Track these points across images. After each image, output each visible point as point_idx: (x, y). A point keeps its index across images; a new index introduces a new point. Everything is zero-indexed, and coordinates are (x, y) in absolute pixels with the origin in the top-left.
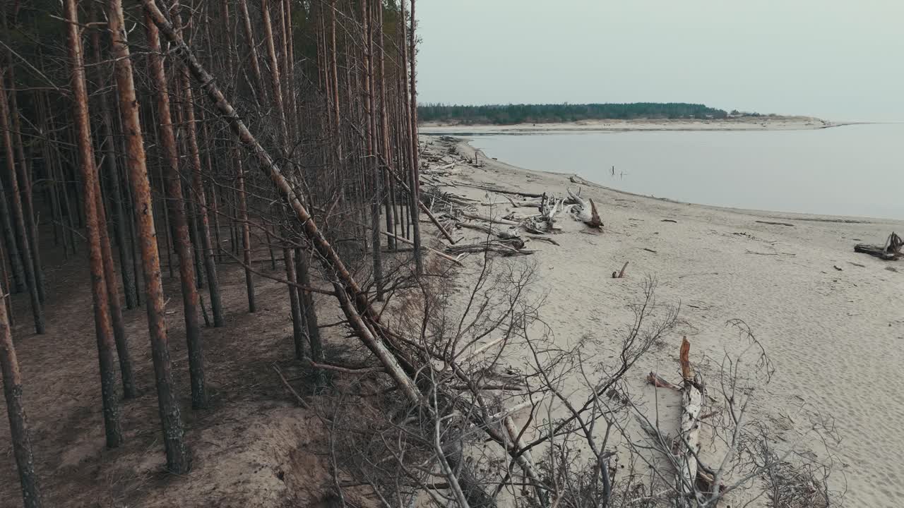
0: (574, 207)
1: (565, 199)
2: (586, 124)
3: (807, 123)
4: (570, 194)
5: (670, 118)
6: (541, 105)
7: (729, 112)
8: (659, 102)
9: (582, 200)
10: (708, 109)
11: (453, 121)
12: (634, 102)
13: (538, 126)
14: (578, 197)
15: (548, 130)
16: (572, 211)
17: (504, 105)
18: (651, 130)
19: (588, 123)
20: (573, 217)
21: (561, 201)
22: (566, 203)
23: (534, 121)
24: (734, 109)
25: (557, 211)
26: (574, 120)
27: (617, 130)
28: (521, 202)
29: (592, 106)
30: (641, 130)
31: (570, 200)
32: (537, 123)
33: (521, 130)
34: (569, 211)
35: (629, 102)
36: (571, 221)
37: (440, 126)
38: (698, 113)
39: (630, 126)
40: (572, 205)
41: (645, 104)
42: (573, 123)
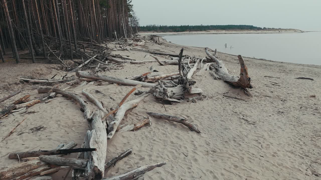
0: (212, 65)
1: (204, 58)
2: (209, 31)
3: (295, 31)
4: (208, 54)
5: (241, 29)
6: (193, 26)
7: (263, 28)
8: (236, 25)
9: (217, 59)
10: (254, 27)
11: (159, 31)
12: (227, 25)
13: (191, 32)
14: (214, 57)
15: (195, 34)
16: (210, 69)
17: (179, 26)
18: (235, 33)
19: (210, 31)
20: (212, 75)
21: (201, 60)
22: (204, 62)
23: (190, 31)
24: (264, 27)
25: (197, 69)
26: (205, 30)
27: (222, 33)
28: (167, 61)
29: (212, 26)
30: (231, 33)
31: (208, 59)
32: (191, 31)
33: (184, 34)
34: (208, 69)
35: (225, 25)
36: (211, 79)
37: (154, 33)
38: (251, 28)
39: (226, 32)
40: (210, 64)
41: (231, 25)
42: (204, 31)
